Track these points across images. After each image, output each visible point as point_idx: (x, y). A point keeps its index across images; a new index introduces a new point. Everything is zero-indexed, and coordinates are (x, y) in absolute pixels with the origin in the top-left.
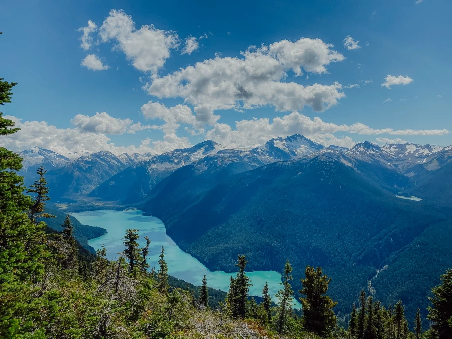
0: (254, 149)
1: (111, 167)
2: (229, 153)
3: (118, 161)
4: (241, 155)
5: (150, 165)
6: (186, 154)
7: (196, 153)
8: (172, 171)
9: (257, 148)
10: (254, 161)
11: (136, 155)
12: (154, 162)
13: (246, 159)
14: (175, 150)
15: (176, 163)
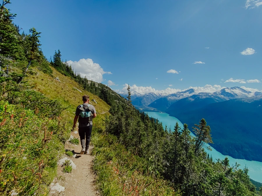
0: (215, 92)
1: (154, 97)
2: (204, 94)
3: (156, 95)
4: (210, 94)
5: (168, 97)
6: (182, 94)
7: (186, 93)
8: (177, 100)
9: (216, 92)
10: (216, 97)
11: (162, 94)
12: (170, 96)
13: (212, 97)
14: (178, 92)
15: (178, 97)
